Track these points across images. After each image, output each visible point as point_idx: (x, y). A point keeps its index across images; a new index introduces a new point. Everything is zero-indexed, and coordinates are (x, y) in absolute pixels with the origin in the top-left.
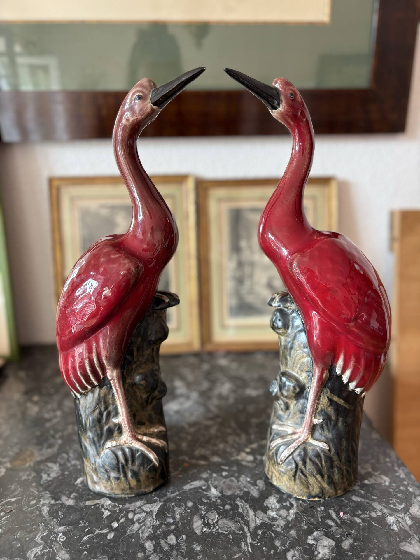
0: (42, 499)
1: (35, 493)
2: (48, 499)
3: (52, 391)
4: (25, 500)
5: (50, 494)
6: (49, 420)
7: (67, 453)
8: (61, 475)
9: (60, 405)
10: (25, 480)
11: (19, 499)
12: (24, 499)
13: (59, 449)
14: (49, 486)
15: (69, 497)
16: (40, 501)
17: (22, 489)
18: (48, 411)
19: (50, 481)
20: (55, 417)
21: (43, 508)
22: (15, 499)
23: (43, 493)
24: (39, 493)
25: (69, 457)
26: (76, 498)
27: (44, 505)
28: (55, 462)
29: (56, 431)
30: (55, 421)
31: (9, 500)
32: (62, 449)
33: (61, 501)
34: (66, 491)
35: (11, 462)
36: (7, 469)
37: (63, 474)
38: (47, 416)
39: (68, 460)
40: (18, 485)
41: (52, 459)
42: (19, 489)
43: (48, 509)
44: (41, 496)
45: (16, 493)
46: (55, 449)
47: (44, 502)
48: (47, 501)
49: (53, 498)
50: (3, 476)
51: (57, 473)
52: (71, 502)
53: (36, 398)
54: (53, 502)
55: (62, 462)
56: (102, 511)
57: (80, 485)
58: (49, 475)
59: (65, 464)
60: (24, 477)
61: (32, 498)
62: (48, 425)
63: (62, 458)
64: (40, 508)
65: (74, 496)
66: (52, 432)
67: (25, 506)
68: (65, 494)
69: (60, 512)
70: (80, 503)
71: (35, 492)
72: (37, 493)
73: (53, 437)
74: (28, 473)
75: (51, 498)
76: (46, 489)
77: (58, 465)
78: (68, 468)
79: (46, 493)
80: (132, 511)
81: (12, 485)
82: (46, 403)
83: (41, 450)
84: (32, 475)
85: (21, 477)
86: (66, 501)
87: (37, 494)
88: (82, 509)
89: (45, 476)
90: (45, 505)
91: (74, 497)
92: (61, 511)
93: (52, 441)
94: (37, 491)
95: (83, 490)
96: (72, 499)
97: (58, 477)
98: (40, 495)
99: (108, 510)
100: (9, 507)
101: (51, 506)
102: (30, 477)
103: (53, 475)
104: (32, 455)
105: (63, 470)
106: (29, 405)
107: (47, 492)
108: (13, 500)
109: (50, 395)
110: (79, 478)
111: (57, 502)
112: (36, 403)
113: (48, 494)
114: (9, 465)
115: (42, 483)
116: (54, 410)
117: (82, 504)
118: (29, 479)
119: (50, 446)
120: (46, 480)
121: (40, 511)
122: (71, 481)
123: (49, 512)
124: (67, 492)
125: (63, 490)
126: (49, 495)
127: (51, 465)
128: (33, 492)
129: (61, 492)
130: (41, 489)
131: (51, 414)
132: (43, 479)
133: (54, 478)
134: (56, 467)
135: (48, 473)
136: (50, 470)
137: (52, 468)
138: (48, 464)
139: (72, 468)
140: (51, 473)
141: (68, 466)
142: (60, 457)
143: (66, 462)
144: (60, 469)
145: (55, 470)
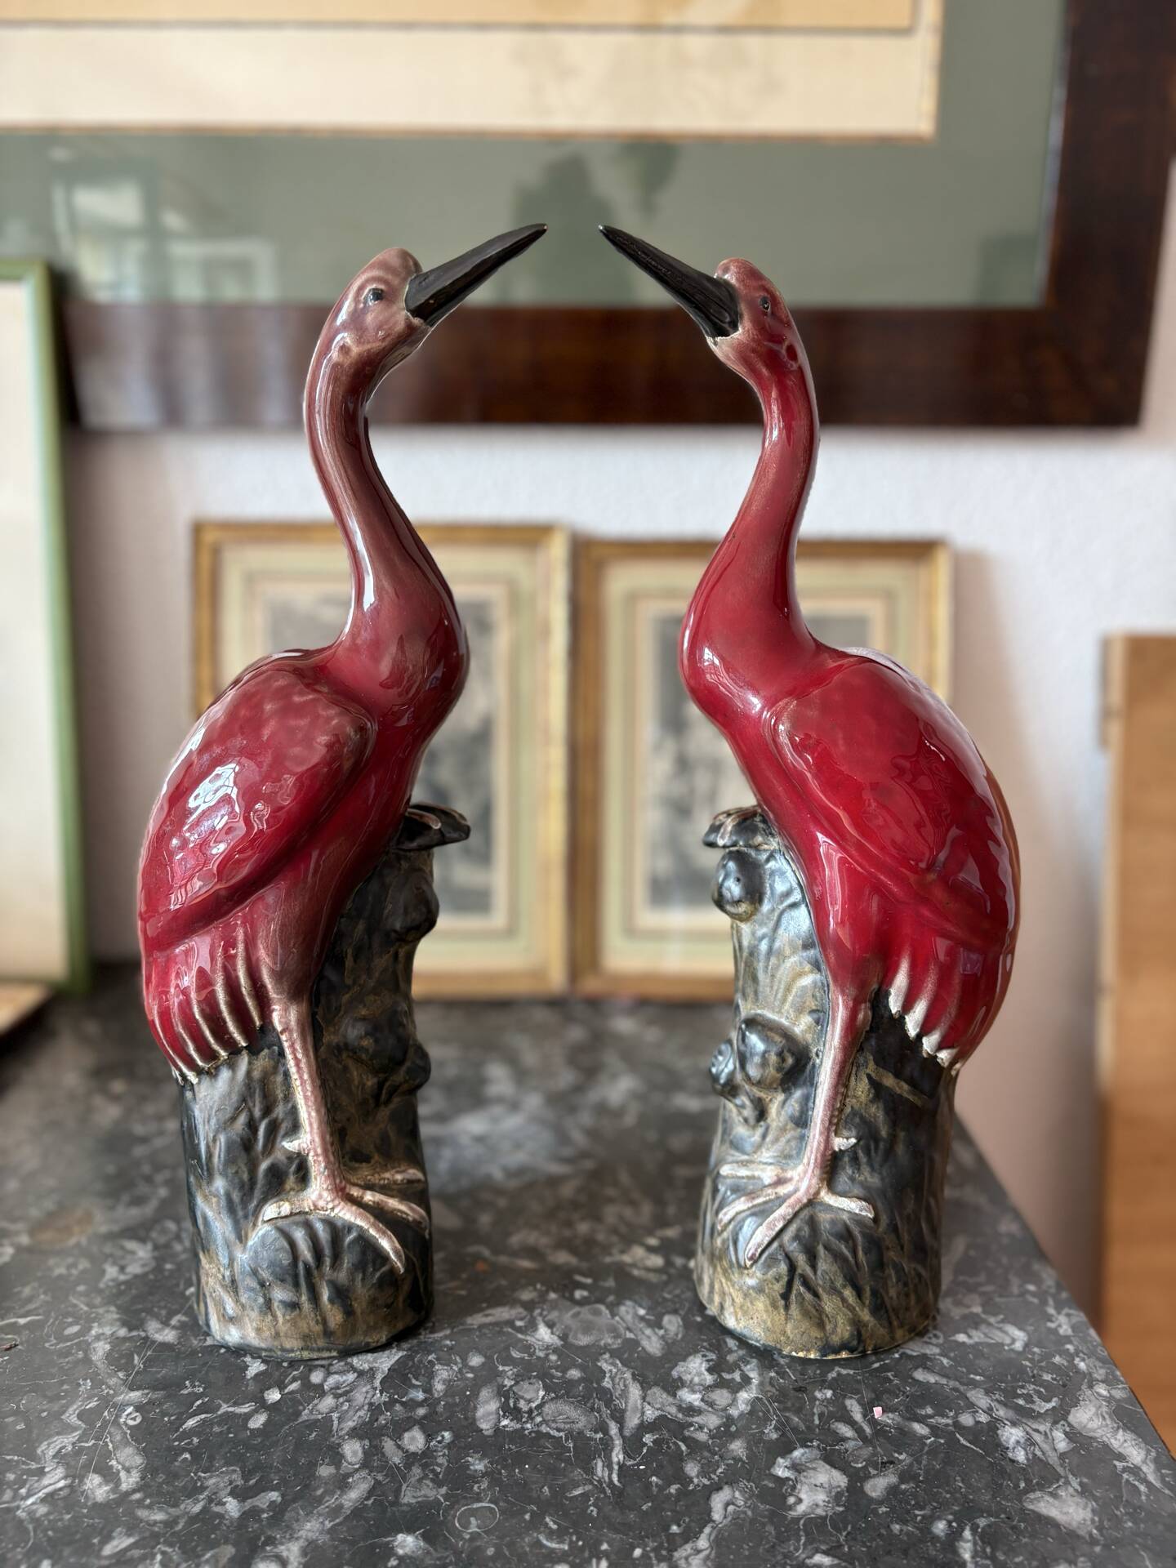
0: (96, 1324)
1: (81, 1309)
2: (112, 1325)
4: (53, 1323)
5: (118, 1313)
6: (144, 1140)
7: (178, 1223)
8: (153, 1271)
9: (178, 1105)
10: (60, 1277)
11: (38, 1321)
12: (51, 1320)
13: (157, 1209)
14: (121, 1293)
15: (166, 1323)
16: (90, 1328)
17: (48, 1298)
18: (145, 1120)
19: (125, 1283)
20: (161, 1133)
21: (96, 1345)
22: (29, 1319)
23: (101, 1311)
24: (91, 1308)
25: (180, 1229)
26: (182, 1327)
27: (98, 1338)
28: (143, 1240)
29: (158, 1167)
30: (159, 1143)
31: (13, 1320)
32: (166, 1210)
33: (144, 1331)
34: (160, 1308)
35: (32, 1233)
36: (20, 1249)
37: (158, 1269)
38: (139, 1129)
39: (177, 1237)
40: (40, 1286)
41: (137, 1232)
42: (42, 1297)
43: (108, 1347)
44: (95, 1318)
45: (31, 1306)
46: (149, 1209)
47: (101, 1331)
48: (108, 1331)
49: (124, 1324)
50: (6, 1264)
51: (143, 1266)
52: (168, 1336)
53: (118, 1086)
54: (123, 1332)
55: (162, 1240)
56: (245, 1362)
58: (122, 1269)
59: (167, 1246)
60: (59, 1271)
61: (70, 1320)
62: (139, 1151)
63: (164, 1231)
64: (90, 1344)
65: (179, 1321)
66: (146, 1169)
67: (50, 1337)
68: (157, 1317)
69: (136, 1357)
70: (192, 1338)
71: (82, 1306)
72: (86, 1308)
73: (149, 1180)
74: (70, 1260)
75: (118, 1323)
76: (109, 1300)
77: (149, 1246)
78: (174, 1256)
79: (108, 1311)
80: (322, 1366)
81: (24, 1285)
82: (143, 1099)
83: (113, 1208)
84: (81, 1267)
85: (50, 1269)
86: (156, 1332)
87: (86, 1312)
88: (194, 1353)
89: (111, 1271)
90: (102, 1337)
91: (178, 1324)
92: (139, 1355)
93: (143, 1189)
94: (87, 1305)
96: (174, 1328)
97: (145, 1275)
98: (93, 1315)
99: (260, 1360)
100: (10, 1336)
101: (116, 1341)
102: (74, 1272)
103: (134, 1269)
104: (88, 1218)
105: (160, 1260)
106: (98, 1100)
107: (113, 1309)
108: (22, 1321)
111: (134, 1333)
112: (115, 1098)
113: (112, 1312)
114: (25, 1240)
115: (102, 1285)
116: (160, 1118)
117: (195, 1342)
118: (69, 1275)
119: (138, 1201)
120: (113, 1280)
121: (86, 1352)
122: (177, 1285)
123: (108, 1356)
124: (164, 1312)
125: (153, 1307)
126: (116, 1316)
127: (131, 1245)
128: (75, 1306)
129: (150, 1312)
130: (98, 1300)
131: (152, 1127)
132: (108, 1277)
133: (136, 1276)
134: (142, 1251)
135: (120, 1263)
136: (129, 1256)
137: (133, 1252)
138: (124, 1242)
139: (184, 1256)
140: (128, 1265)
141: (176, 1250)
142: (157, 1228)
143: (172, 1240)
144: (154, 1257)
145: (141, 1258)
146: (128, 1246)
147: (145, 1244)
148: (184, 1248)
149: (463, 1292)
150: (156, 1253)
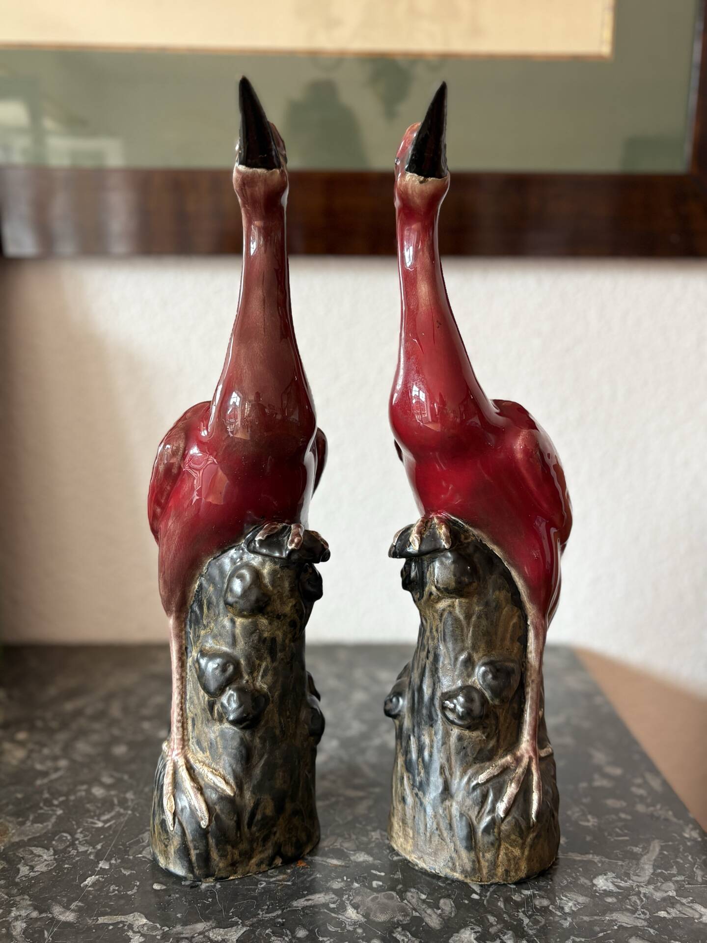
0: (14, 909)
2: (26, 909)
3: (54, 724)
5: (30, 900)
6: (45, 774)
7: (72, 834)
8: (55, 869)
9: (67, 749)
13: (56, 824)
14: (32, 886)
15: (67, 908)
16: (10, 912)
18: (43, 761)
19: (33, 878)
20: (57, 769)
21: (15, 924)
23: (18, 899)
24: (10, 897)
25: (74, 839)
26: (79, 910)
27: (16, 918)
28: (46, 847)
29: (55, 794)
30: (54, 776)
32: (62, 825)
33: (50, 913)
34: (62, 896)
37: (59, 868)
38: (39, 767)
39: (72, 845)
41: (43, 841)
43: (24, 925)
44: (14, 904)
46: (49, 825)
47: (18, 914)
48: (23, 913)
49: (36, 908)
51: (48, 865)
52: (69, 917)
53: (22, 736)
54: (35, 914)
55: (61, 847)
56: (128, 936)
57: (90, 889)
58: (32, 868)
59: (64, 851)
62: (40, 782)
63: (61, 840)
64: (10, 923)
65: (77, 906)
66: (46, 795)
68: (60, 903)
69: (46, 933)
70: (87, 919)
72: (6, 897)
73: (48, 802)
75: (31, 908)
76: (23, 892)
77: (52, 851)
78: (71, 858)
79: (23, 899)
80: (186, 938)
82: (42, 745)
83: (22, 824)
86: (60, 915)
87: (6, 900)
88: (89, 929)
89: (24, 870)
90: (19, 918)
91: (76, 908)
92: (48, 932)
93: (44, 810)
94: (7, 894)
95: (94, 897)
96: (73, 911)
97: (49, 872)
98: (12, 902)
99: (140, 934)
101: (30, 921)
103: (41, 868)
104: (2, 832)
105: (60, 862)
106: (8, 746)
107: (26, 897)
109: (51, 732)
110: (90, 876)
111: (44, 915)
112: (21, 744)
113: (26, 900)
115: (17, 880)
116: (55, 758)
117: (90, 921)
119: (40, 819)
120: (26, 876)
121: (8, 929)
122: (74, 880)
123: (25, 931)
124: (65, 900)
125: (56, 896)
126: (29, 903)
127: (38, 851)
129: (54, 899)
130: (15, 891)
131: (49, 764)
132: (21, 874)
133: (42, 873)
134: (47, 856)
135: (30, 864)
136: (36, 859)
137: (39, 856)
138: (33, 848)
139: (77, 859)
140: (36, 865)
141: (71, 853)
142: (57, 838)
143: (68, 846)
144: (55, 859)
145: (45, 860)
146: (35, 852)
147: (48, 850)
148: (78, 852)
149: (289, 883)
150: (56, 857)
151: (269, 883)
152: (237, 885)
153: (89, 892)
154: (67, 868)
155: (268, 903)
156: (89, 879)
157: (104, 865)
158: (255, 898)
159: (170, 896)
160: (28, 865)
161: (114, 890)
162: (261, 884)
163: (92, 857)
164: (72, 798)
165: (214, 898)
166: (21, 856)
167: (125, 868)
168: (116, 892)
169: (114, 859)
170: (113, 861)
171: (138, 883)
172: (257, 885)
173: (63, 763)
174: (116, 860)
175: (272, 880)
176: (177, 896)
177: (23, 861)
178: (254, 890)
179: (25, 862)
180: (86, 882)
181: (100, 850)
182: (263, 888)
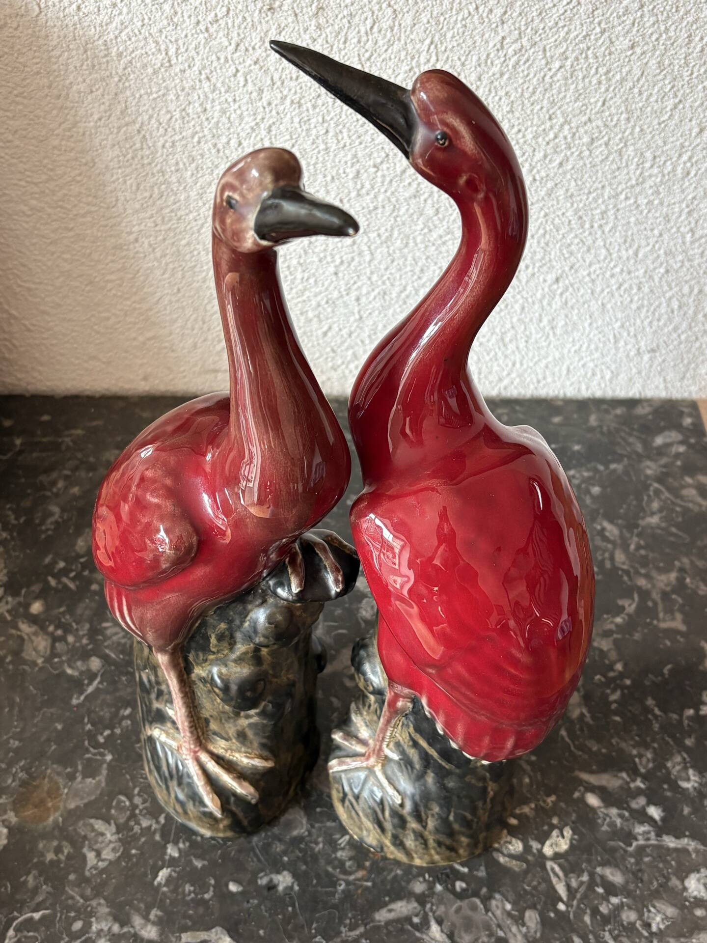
0: (93, 919)
1: (78, 902)
2: (106, 920)
4: (61, 917)
5: (108, 907)
7: (130, 798)
8: (123, 857)
9: (96, 635)
10: (51, 861)
11: (49, 915)
12: (59, 915)
13: (110, 779)
14: (104, 884)
15: (146, 918)
16: (91, 924)
17: (50, 889)
18: (71, 659)
19: (102, 871)
20: (92, 676)
22: (41, 913)
23: (94, 903)
24: (86, 901)
25: (134, 806)
26: (160, 922)
27: (99, 934)
28: (107, 820)
29: (99, 724)
30: (90, 688)
31: (29, 915)
32: (116, 781)
33: (132, 927)
34: (140, 901)
35: (16, 808)
36: (11, 829)
37: (126, 855)
38: (69, 670)
39: (133, 816)
40: (40, 875)
41: (100, 809)
42: (44, 887)
44: (91, 911)
45: (40, 898)
46: (102, 780)
47: (99, 927)
48: (104, 926)
49: (116, 919)
50: (5, 847)
51: (114, 850)
52: (152, 933)
53: (37, 607)
54: (116, 928)
55: (122, 819)
57: (165, 889)
58: (98, 854)
59: (127, 826)
60: (50, 856)
61: (72, 914)
62: (76, 700)
63: (120, 808)
65: (156, 916)
66: (88, 726)
67: (62, 934)
68: (138, 910)
70: (170, 935)
71: (78, 898)
72: (81, 901)
73: (93, 739)
74: (55, 843)
75: (110, 918)
76: (98, 892)
77: (113, 828)
78: (136, 837)
79: (99, 904)
81: (27, 874)
82: (65, 626)
83: (72, 777)
84: (66, 852)
85: (42, 855)
86: (142, 928)
87: (83, 905)
89: (91, 856)
90: (102, 934)
91: (156, 919)
93: (91, 752)
94: (82, 896)
95: (172, 903)
96: (154, 923)
97: (118, 861)
98: (89, 909)
100: (31, 934)
101: (114, 939)
102: (62, 857)
103: (108, 855)
104: (54, 792)
105: (125, 844)
106: (25, 628)
107: (102, 901)
108: (37, 916)
110: (162, 868)
111: (125, 930)
112: (40, 624)
113: (103, 905)
114: (12, 817)
116: (85, 654)
117: (174, 940)
118: (59, 861)
119: (91, 770)
120: (95, 867)
122: (146, 874)
124: (142, 905)
125: (132, 899)
126: (107, 910)
127: (98, 825)
128: (72, 898)
129: (131, 904)
130: (88, 892)
131: (80, 665)
132: (89, 864)
133: (111, 863)
134: (109, 833)
135: (95, 847)
136: (100, 839)
137: (102, 834)
138: (92, 821)
139: (143, 839)
140: (103, 848)
141: (135, 831)
142: (114, 803)
143: (129, 819)
144: (120, 840)
145: (110, 842)
146: (96, 827)
147: (109, 824)
148: (141, 829)
149: (369, 884)
150: (120, 836)
151: (348, 883)
152: (315, 886)
153: (164, 893)
154: (134, 855)
155: (350, 915)
156: (161, 874)
157: (172, 851)
158: (335, 907)
159: (248, 902)
160: (93, 850)
161: (190, 892)
162: (340, 885)
163: (157, 837)
164: (118, 731)
165: (294, 906)
166: (83, 833)
167: (198, 857)
168: (193, 895)
169: (181, 841)
170: (181, 845)
171: (212, 882)
172: (335, 887)
173: (95, 663)
174: (184, 843)
175: (352, 878)
176: (256, 901)
177: (87, 842)
178: (333, 894)
179: (90, 844)
180: (159, 879)
181: (164, 826)
182: (343, 891)
